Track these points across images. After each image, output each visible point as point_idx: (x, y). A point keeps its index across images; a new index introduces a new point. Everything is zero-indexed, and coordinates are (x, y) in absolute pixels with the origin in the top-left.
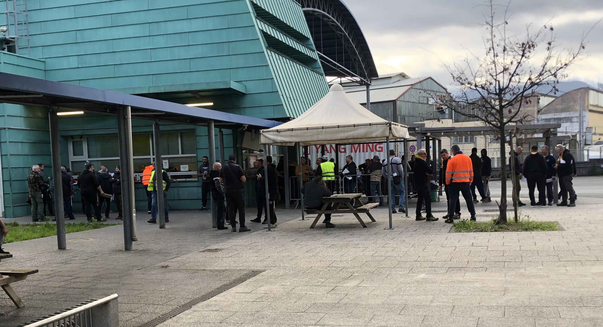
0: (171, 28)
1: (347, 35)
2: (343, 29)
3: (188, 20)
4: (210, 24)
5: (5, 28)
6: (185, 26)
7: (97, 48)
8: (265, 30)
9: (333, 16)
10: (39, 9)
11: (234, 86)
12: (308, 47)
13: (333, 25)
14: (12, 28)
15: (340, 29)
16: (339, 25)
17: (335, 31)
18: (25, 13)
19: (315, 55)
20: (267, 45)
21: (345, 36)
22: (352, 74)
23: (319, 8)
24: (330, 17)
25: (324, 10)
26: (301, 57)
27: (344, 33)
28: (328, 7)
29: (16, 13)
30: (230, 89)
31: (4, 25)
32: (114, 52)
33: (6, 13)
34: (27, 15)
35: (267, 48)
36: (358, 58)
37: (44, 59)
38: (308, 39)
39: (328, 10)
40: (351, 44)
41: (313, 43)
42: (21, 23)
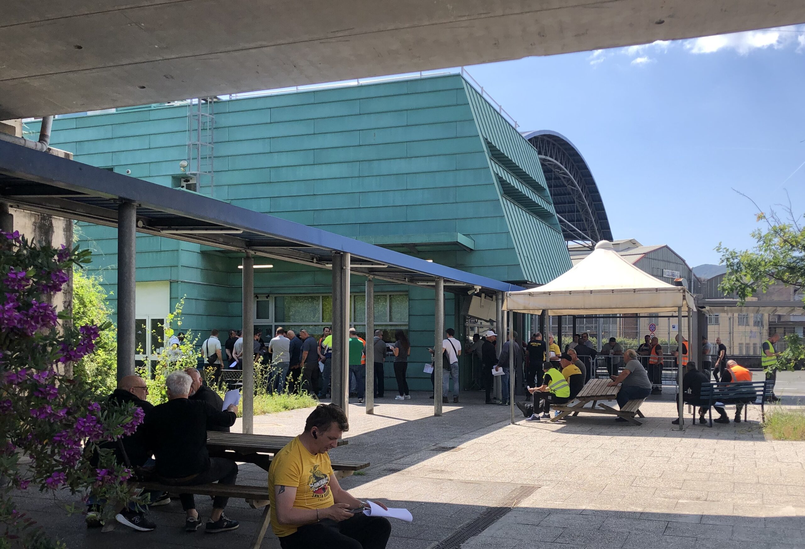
0: (385, 167)
1: (580, 190)
2: (576, 183)
3: (408, 159)
4: (434, 164)
5: (185, 163)
6: (402, 166)
7: (294, 189)
8: (500, 175)
9: (566, 168)
10: (227, 140)
11: (462, 239)
12: (544, 198)
13: (564, 178)
14: (194, 163)
15: (572, 182)
16: (572, 177)
17: (567, 185)
18: (211, 145)
19: (551, 209)
20: (503, 192)
21: (578, 191)
22: (583, 236)
23: (551, 156)
24: (563, 167)
25: (556, 159)
26: (538, 210)
27: (577, 188)
28: (561, 157)
29: (200, 145)
30: (457, 244)
31: (184, 160)
32: (314, 195)
33: (189, 145)
34: (213, 148)
35: (502, 196)
36: (591, 218)
37: (230, 201)
38: (544, 189)
39: (561, 160)
40: (583, 201)
41: (549, 195)
42: (205, 156)
